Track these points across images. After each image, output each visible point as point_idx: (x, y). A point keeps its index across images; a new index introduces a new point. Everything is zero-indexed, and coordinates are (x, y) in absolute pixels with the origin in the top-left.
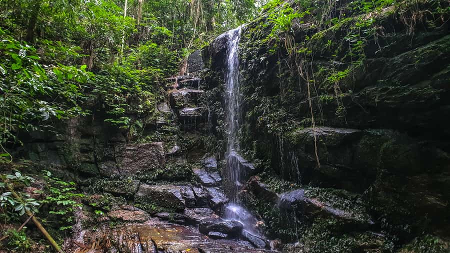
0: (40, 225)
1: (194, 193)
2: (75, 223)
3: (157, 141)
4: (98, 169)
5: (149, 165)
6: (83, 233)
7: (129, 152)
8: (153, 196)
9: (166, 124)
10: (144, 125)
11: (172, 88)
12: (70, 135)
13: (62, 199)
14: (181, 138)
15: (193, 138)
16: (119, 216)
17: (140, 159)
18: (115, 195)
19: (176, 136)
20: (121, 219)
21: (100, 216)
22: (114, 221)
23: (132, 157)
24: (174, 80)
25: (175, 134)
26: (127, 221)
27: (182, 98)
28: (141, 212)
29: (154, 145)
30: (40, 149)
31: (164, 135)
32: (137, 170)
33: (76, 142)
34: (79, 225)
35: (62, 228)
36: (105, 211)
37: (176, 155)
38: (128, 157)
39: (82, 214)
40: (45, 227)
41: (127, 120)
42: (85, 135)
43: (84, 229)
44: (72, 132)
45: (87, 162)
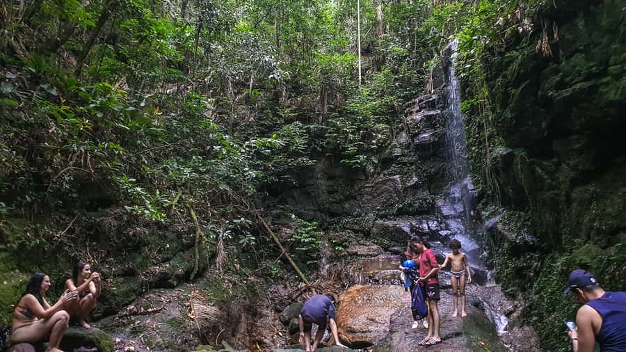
0: (290, 259)
1: (429, 227)
2: (321, 258)
3: (395, 175)
4: (343, 208)
5: (388, 200)
6: (327, 266)
7: (367, 190)
8: (385, 231)
9: (403, 155)
10: (379, 161)
11: (411, 113)
12: (317, 179)
13: (304, 238)
14: (420, 168)
15: (432, 167)
16: (354, 251)
17: (379, 195)
18: (356, 231)
19: (413, 167)
20: (356, 254)
21: (341, 251)
22: (351, 255)
23: (370, 194)
24: (414, 103)
25: (412, 165)
26: (362, 255)
27: (416, 124)
28: (375, 247)
29: (390, 180)
30: (296, 195)
31: (401, 167)
32: (376, 206)
33: (323, 183)
34: (324, 260)
35: (309, 263)
36: (345, 247)
37: (415, 187)
38: (367, 194)
39: (326, 250)
40: (295, 261)
41: (363, 157)
42: (330, 178)
43: (328, 263)
44: (319, 176)
45: (334, 202)
